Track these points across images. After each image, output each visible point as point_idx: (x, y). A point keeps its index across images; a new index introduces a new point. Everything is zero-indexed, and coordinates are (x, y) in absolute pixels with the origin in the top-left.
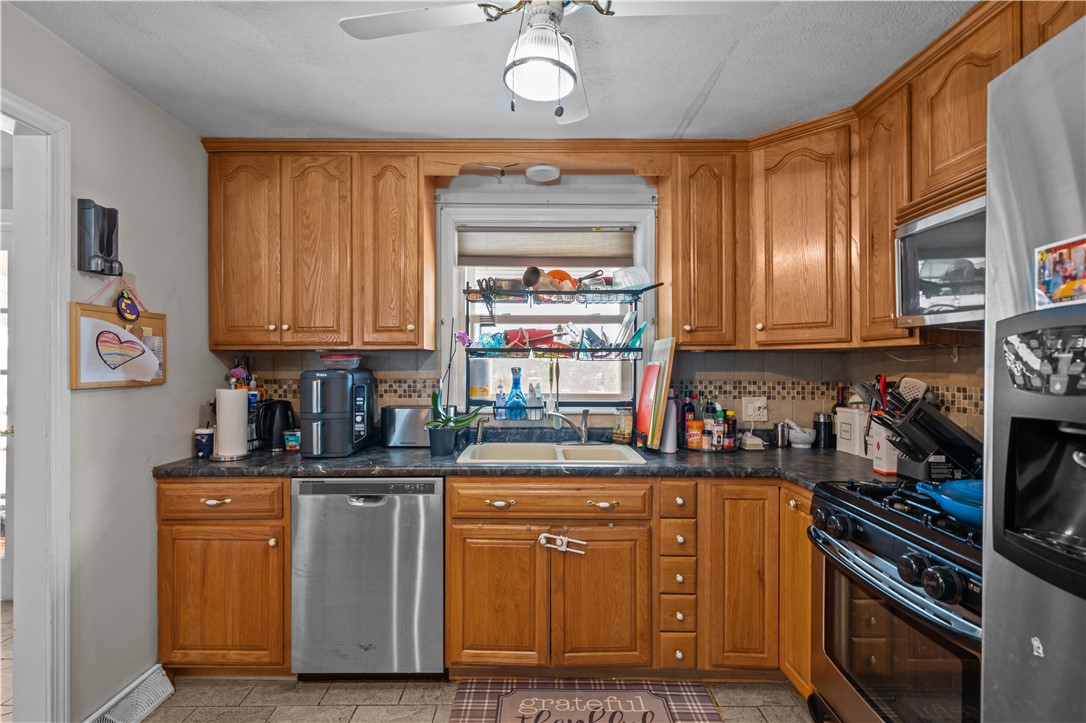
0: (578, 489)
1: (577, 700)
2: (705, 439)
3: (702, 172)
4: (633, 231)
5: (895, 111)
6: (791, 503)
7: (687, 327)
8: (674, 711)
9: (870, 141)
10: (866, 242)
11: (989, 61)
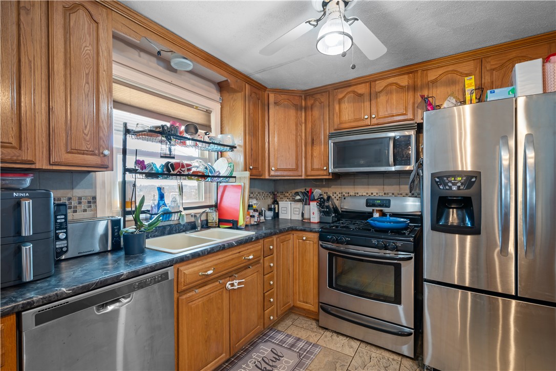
0: (239, 252)
1: (244, 366)
2: (252, 219)
3: (253, 95)
4: (210, 113)
5: (324, 98)
6: (304, 238)
7: (251, 167)
8: (277, 343)
9: (312, 105)
10: (310, 140)
11: (360, 95)
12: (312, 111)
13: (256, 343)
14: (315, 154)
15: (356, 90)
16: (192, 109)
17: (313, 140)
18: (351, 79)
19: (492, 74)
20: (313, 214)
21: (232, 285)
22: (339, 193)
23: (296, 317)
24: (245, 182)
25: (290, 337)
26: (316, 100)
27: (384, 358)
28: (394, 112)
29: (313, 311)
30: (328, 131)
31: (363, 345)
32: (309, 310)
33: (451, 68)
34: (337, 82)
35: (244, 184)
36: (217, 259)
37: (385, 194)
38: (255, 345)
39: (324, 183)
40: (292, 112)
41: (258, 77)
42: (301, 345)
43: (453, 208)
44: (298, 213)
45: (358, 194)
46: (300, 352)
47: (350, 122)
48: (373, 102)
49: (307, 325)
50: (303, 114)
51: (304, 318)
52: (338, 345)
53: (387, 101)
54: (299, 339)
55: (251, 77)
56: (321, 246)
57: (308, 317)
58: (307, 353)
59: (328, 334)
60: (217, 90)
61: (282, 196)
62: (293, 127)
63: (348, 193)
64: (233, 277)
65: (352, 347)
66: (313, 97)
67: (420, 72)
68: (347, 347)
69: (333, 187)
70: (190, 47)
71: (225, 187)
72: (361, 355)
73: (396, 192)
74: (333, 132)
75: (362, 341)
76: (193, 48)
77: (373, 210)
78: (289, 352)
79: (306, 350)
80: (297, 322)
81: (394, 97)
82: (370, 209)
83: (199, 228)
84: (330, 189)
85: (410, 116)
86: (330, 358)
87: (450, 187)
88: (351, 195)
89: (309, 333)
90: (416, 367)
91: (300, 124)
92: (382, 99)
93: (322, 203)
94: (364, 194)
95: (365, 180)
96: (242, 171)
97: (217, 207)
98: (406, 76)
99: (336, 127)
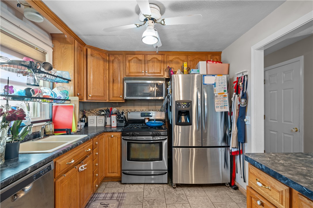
0: (84, 148)
3: (79, 48)
4: (45, 54)
5: (120, 58)
6: (112, 136)
7: (78, 94)
8: (102, 199)
9: (113, 60)
10: (111, 80)
11: (140, 60)
12: (113, 64)
13: (89, 204)
14: (115, 88)
15: (138, 57)
16: (34, 49)
17: (114, 80)
18: (135, 51)
19: (190, 63)
20: (113, 122)
21: (82, 168)
22: (126, 110)
23: (106, 183)
24: (76, 104)
25: (108, 194)
26: (115, 58)
27: (156, 187)
28: (156, 71)
29: (117, 177)
30: (122, 76)
31: (145, 185)
32: (115, 177)
33: (177, 56)
34: (128, 51)
35: (75, 105)
36: (74, 153)
37: (149, 110)
38: (88, 205)
39: (117, 105)
40: (101, 62)
41: (83, 37)
42: (116, 195)
43: (183, 115)
44: (102, 122)
45: (136, 110)
46: (117, 199)
47: (135, 73)
48: (146, 65)
49: (114, 185)
50: (107, 64)
51: (111, 182)
52: (134, 189)
53: (153, 66)
54: (113, 193)
55: (79, 37)
56: (123, 139)
57: (113, 181)
58: (121, 198)
59: (127, 186)
60: (50, 38)
61: (89, 113)
62: (102, 71)
63: (131, 110)
64: (82, 163)
65: (141, 188)
66: (114, 56)
67: (166, 55)
68: (139, 188)
69: (122, 106)
70: (46, 9)
71: (57, 107)
72: (146, 189)
73: (154, 109)
74: (126, 77)
75: (144, 184)
76: (47, 10)
77: (145, 118)
78: (111, 201)
79: (120, 197)
80: (108, 186)
81: (156, 64)
82: (143, 118)
83: (42, 136)
84: (121, 108)
85: (162, 74)
86: (134, 196)
87: (182, 107)
88: (132, 111)
89: (117, 189)
90: (169, 186)
91: (106, 70)
92: (150, 64)
93: (119, 115)
94: (139, 110)
95: (139, 103)
96: (72, 96)
97: (51, 120)
98: (160, 56)
99: (127, 75)
